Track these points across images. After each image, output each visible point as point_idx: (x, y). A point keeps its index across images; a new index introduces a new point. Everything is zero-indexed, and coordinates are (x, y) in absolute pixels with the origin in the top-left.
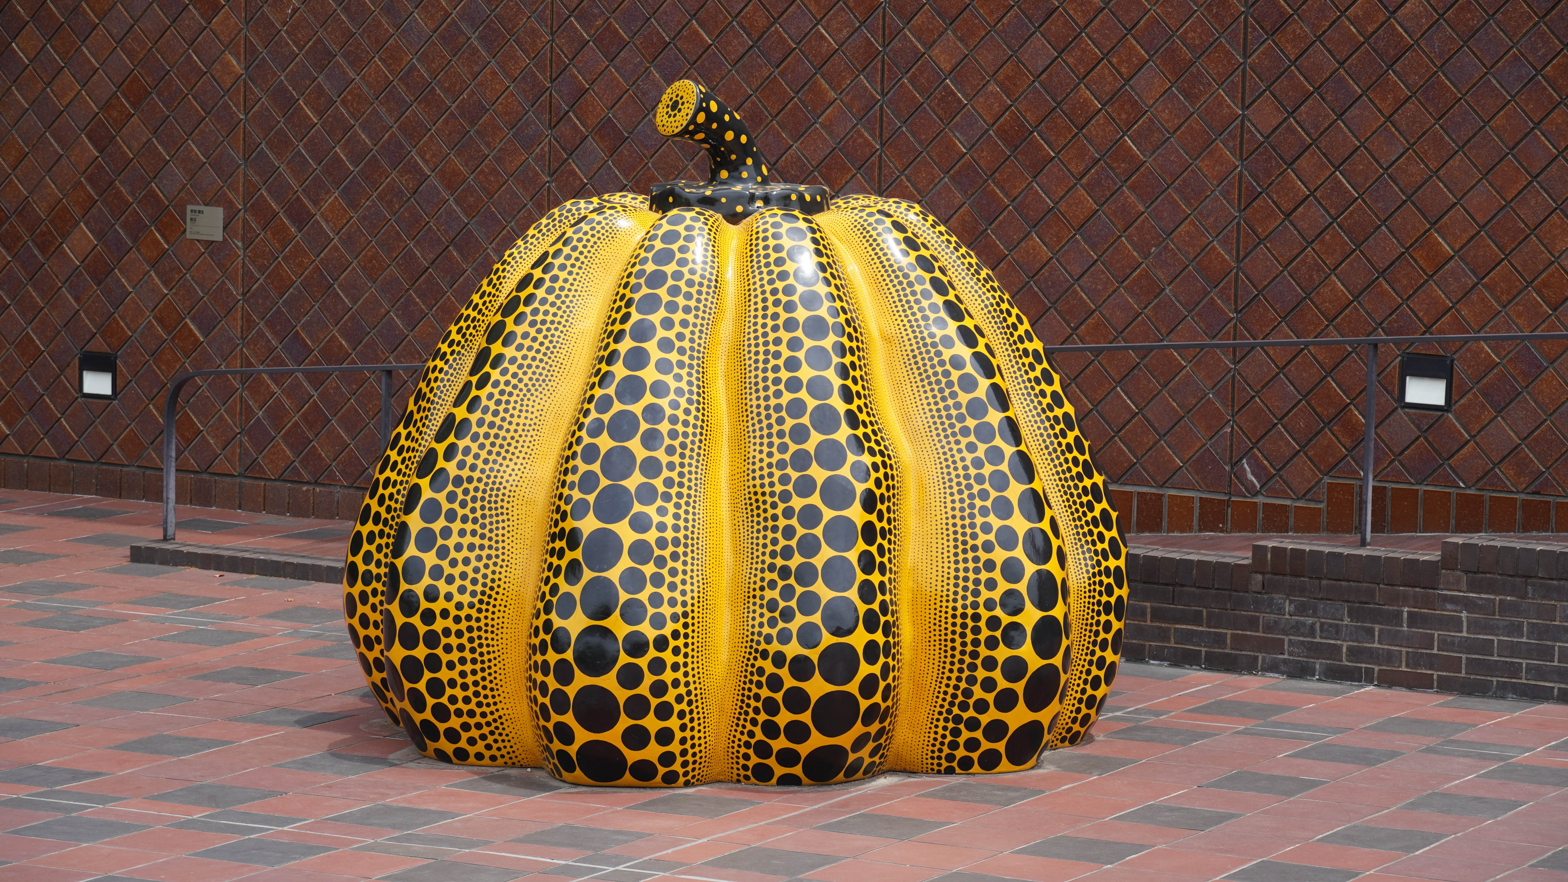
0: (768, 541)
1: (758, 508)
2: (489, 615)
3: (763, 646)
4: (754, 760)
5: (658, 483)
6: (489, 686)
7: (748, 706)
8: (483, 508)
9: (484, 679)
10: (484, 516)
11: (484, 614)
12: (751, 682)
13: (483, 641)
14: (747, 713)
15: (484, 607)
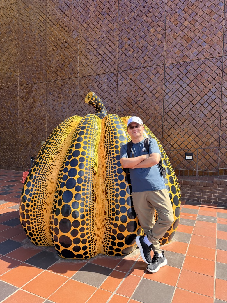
0: (112, 192)
1: (109, 183)
2: (41, 211)
3: (111, 221)
4: (109, 250)
5: (83, 177)
6: (42, 228)
7: (107, 237)
8: (40, 184)
9: (40, 227)
10: (41, 186)
11: (40, 210)
12: (108, 230)
13: (40, 217)
14: (107, 239)
15: (40, 209)
